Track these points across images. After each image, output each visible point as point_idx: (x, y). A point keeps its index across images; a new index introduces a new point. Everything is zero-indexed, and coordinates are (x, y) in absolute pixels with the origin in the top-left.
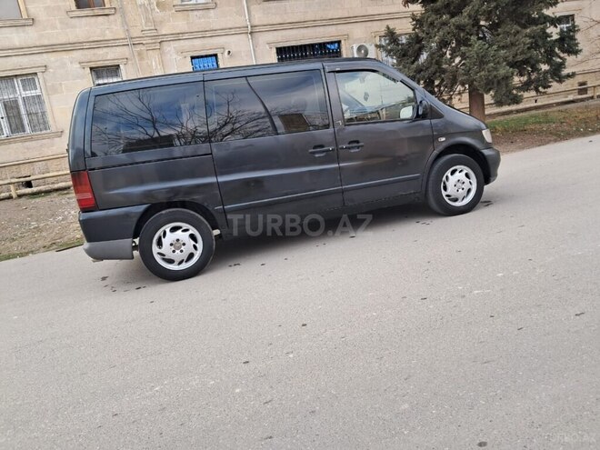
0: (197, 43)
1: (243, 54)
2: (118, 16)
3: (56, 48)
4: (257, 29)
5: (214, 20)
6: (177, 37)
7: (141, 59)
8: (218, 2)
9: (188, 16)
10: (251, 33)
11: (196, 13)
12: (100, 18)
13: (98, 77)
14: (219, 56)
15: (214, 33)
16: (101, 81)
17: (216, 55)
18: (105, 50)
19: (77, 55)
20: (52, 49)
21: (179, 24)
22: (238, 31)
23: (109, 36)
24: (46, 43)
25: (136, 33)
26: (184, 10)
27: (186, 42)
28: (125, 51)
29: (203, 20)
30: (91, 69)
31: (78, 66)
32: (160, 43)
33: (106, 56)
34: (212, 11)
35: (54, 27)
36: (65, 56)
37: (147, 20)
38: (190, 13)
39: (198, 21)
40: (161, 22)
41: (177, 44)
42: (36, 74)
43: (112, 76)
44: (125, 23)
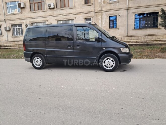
0: (112, 12)
1: (124, 16)
2: (93, 5)
3: (78, 13)
4: (130, 8)
5: (118, 6)
6: (106, 11)
7: (97, 17)
8: (120, 1)
9: (111, 5)
10: (128, 10)
11: (113, 4)
12: (89, 6)
13: (86, 21)
14: (117, 16)
15: (117, 10)
16: (86, 22)
17: (116, 16)
18: (89, 14)
19: (83, 15)
20: (78, 14)
21: (108, 7)
22: (124, 9)
23: (90, 10)
24: (77, 12)
25: (96, 10)
26: (110, 3)
27: (109, 12)
28: (93, 14)
29: (114, 6)
30: (85, 19)
31: (82, 18)
32: (102, 12)
33: (88, 16)
34: (117, 3)
35: (79, 9)
36: (80, 15)
37: (100, 6)
38: (111, 4)
39: (113, 6)
40: (103, 7)
41: (106, 13)
42: (73, 19)
43: (89, 21)
44: (94, 7)
